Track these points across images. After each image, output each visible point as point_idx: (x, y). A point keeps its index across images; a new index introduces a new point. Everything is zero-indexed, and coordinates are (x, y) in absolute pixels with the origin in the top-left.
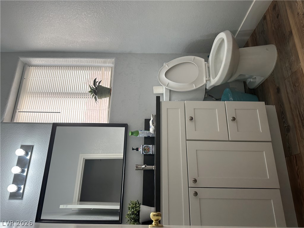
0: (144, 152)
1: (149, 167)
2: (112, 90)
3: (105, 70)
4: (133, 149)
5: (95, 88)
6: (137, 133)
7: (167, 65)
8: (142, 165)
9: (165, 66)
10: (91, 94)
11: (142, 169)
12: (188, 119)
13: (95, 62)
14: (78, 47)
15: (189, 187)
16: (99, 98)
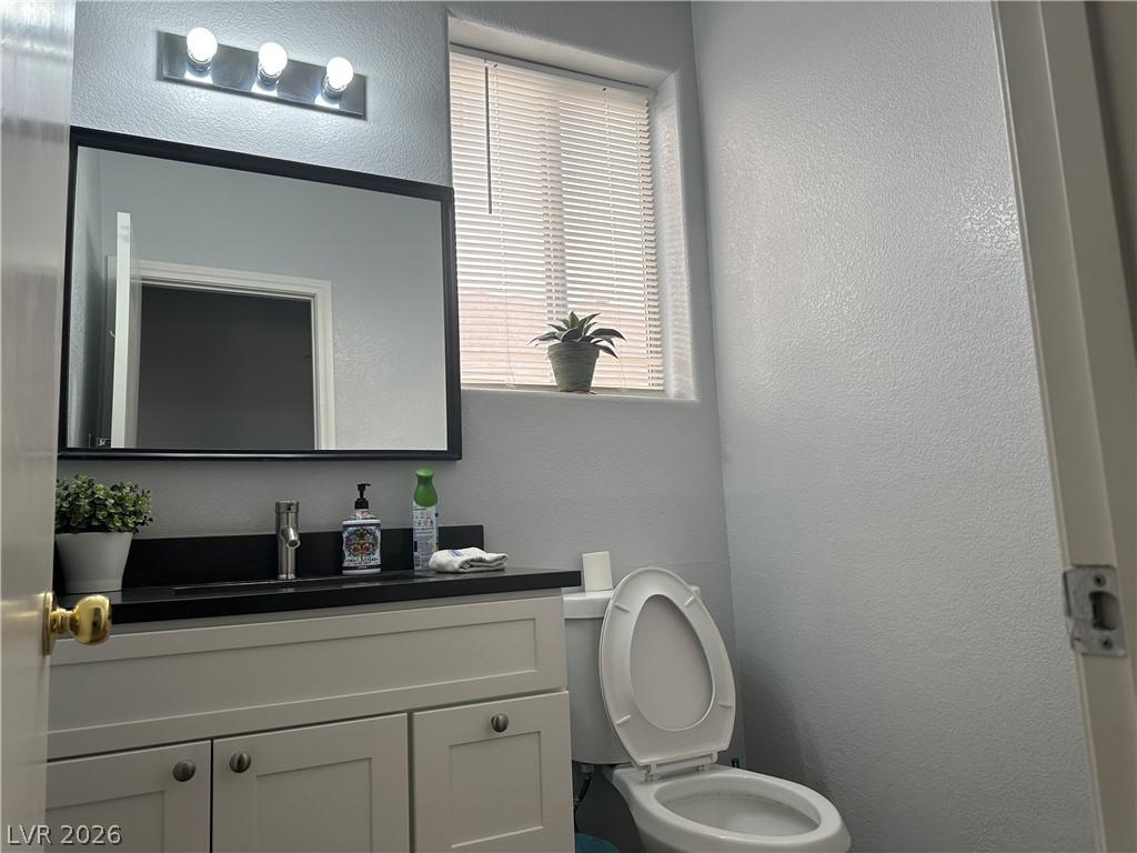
0: (351, 534)
1: (288, 558)
2: (585, 395)
3: (654, 368)
4: (362, 488)
5: (588, 334)
6: (428, 500)
7: (694, 601)
8: (296, 529)
9: (690, 593)
10: (564, 321)
11: (282, 527)
12: (498, 709)
13: (679, 333)
14: (727, 272)
15: (212, 739)
16: (551, 348)
